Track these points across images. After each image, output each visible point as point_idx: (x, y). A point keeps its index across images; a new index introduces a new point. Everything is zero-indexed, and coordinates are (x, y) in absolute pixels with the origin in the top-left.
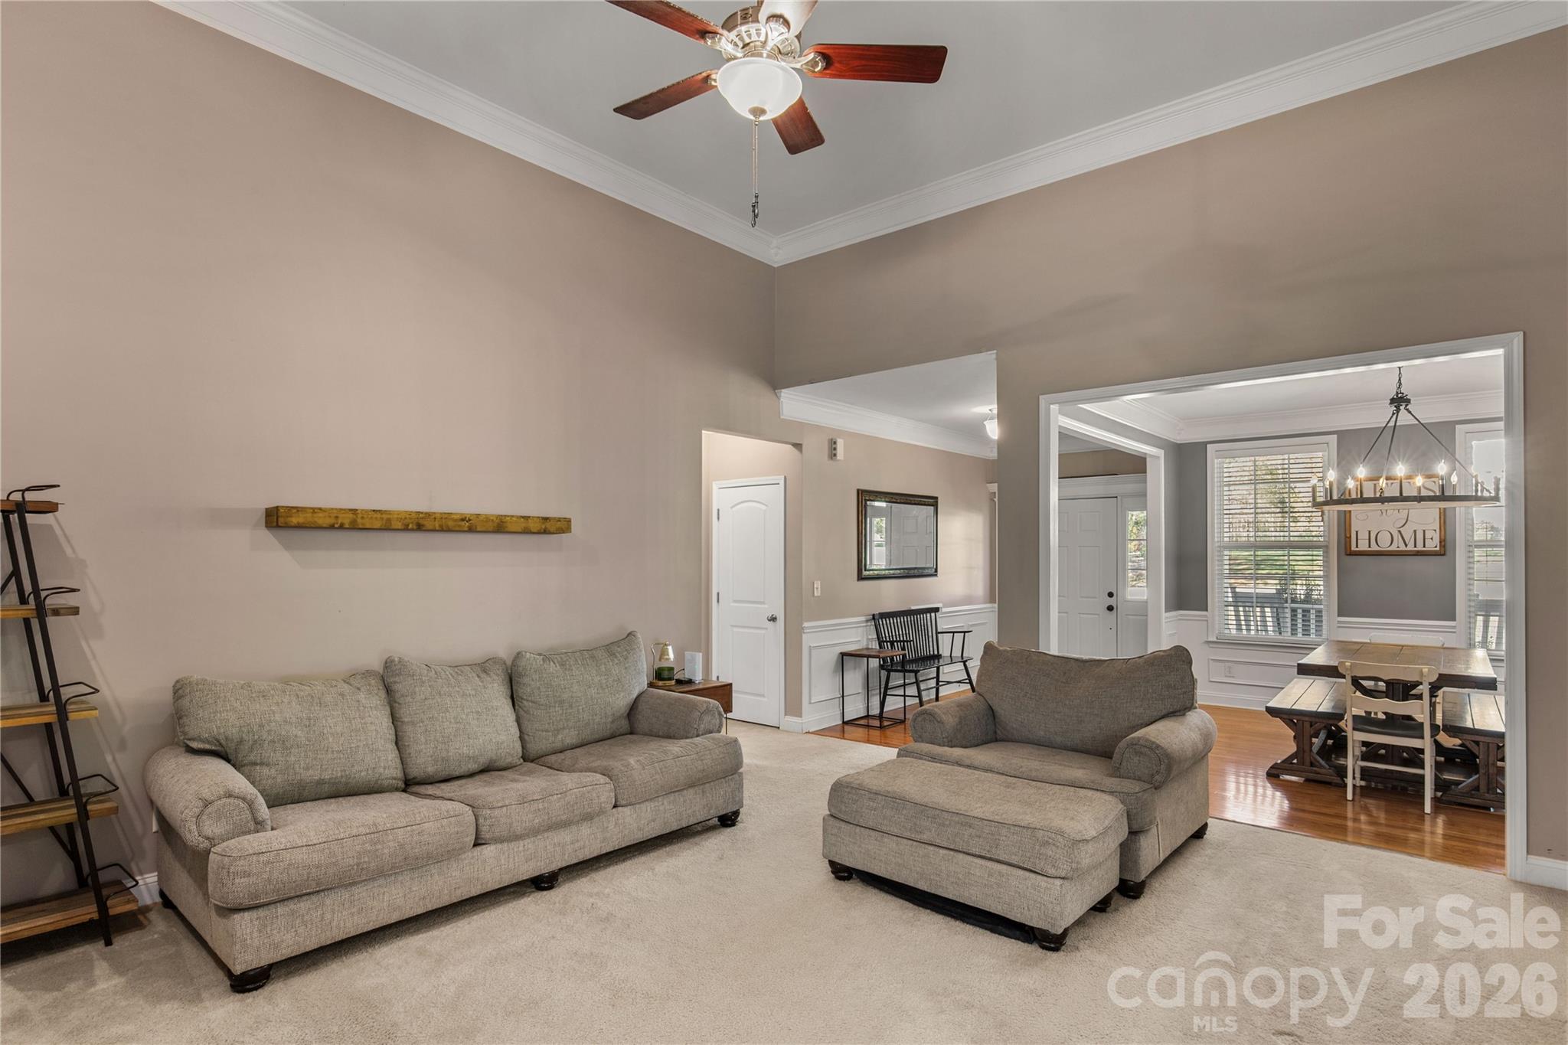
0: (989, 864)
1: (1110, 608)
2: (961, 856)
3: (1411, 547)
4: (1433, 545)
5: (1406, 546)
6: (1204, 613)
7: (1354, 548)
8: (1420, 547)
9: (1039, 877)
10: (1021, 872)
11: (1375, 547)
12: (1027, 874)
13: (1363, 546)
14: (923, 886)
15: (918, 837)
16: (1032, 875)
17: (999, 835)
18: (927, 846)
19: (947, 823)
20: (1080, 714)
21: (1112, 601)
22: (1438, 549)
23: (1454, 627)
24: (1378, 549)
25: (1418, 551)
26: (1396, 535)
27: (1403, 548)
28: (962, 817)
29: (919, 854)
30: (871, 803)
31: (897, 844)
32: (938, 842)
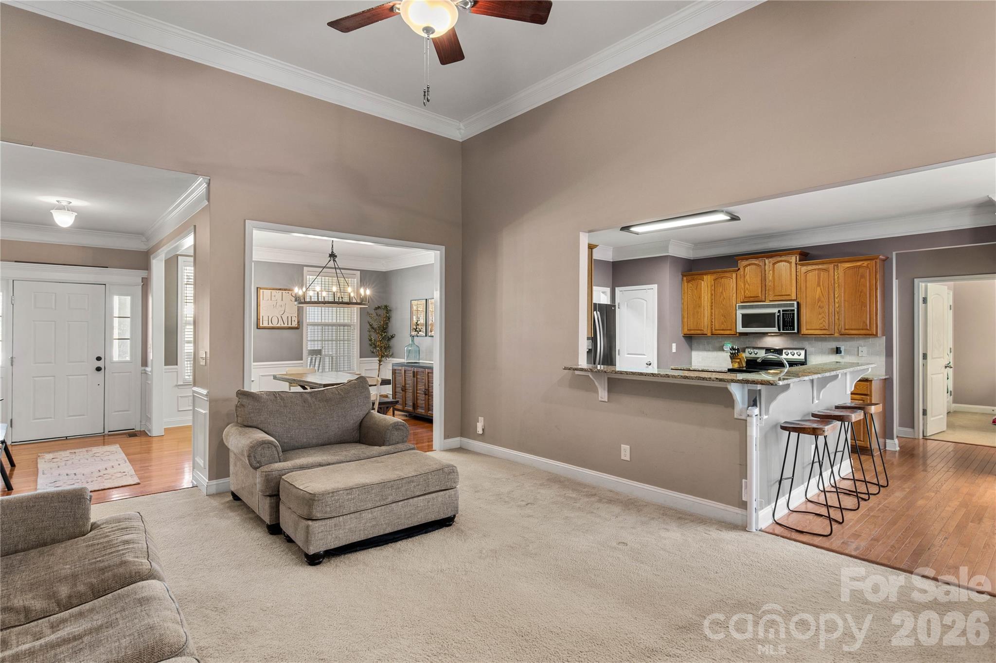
0: (427, 497)
1: (99, 369)
2: (411, 500)
3: (286, 325)
4: (295, 324)
5: (284, 324)
6: (176, 367)
7: (261, 325)
8: (290, 325)
9: (450, 491)
10: (442, 493)
11: (271, 325)
12: (445, 492)
13: (266, 324)
14: (389, 530)
15: (385, 503)
16: (447, 491)
17: (428, 479)
18: (390, 505)
19: (401, 485)
20: (327, 423)
21: (100, 364)
22: (297, 326)
23: (302, 363)
24: (273, 326)
25: (289, 327)
26: (280, 318)
27: (283, 325)
28: (406, 479)
29: (387, 512)
30: (350, 496)
31: (372, 514)
32: (398, 499)
